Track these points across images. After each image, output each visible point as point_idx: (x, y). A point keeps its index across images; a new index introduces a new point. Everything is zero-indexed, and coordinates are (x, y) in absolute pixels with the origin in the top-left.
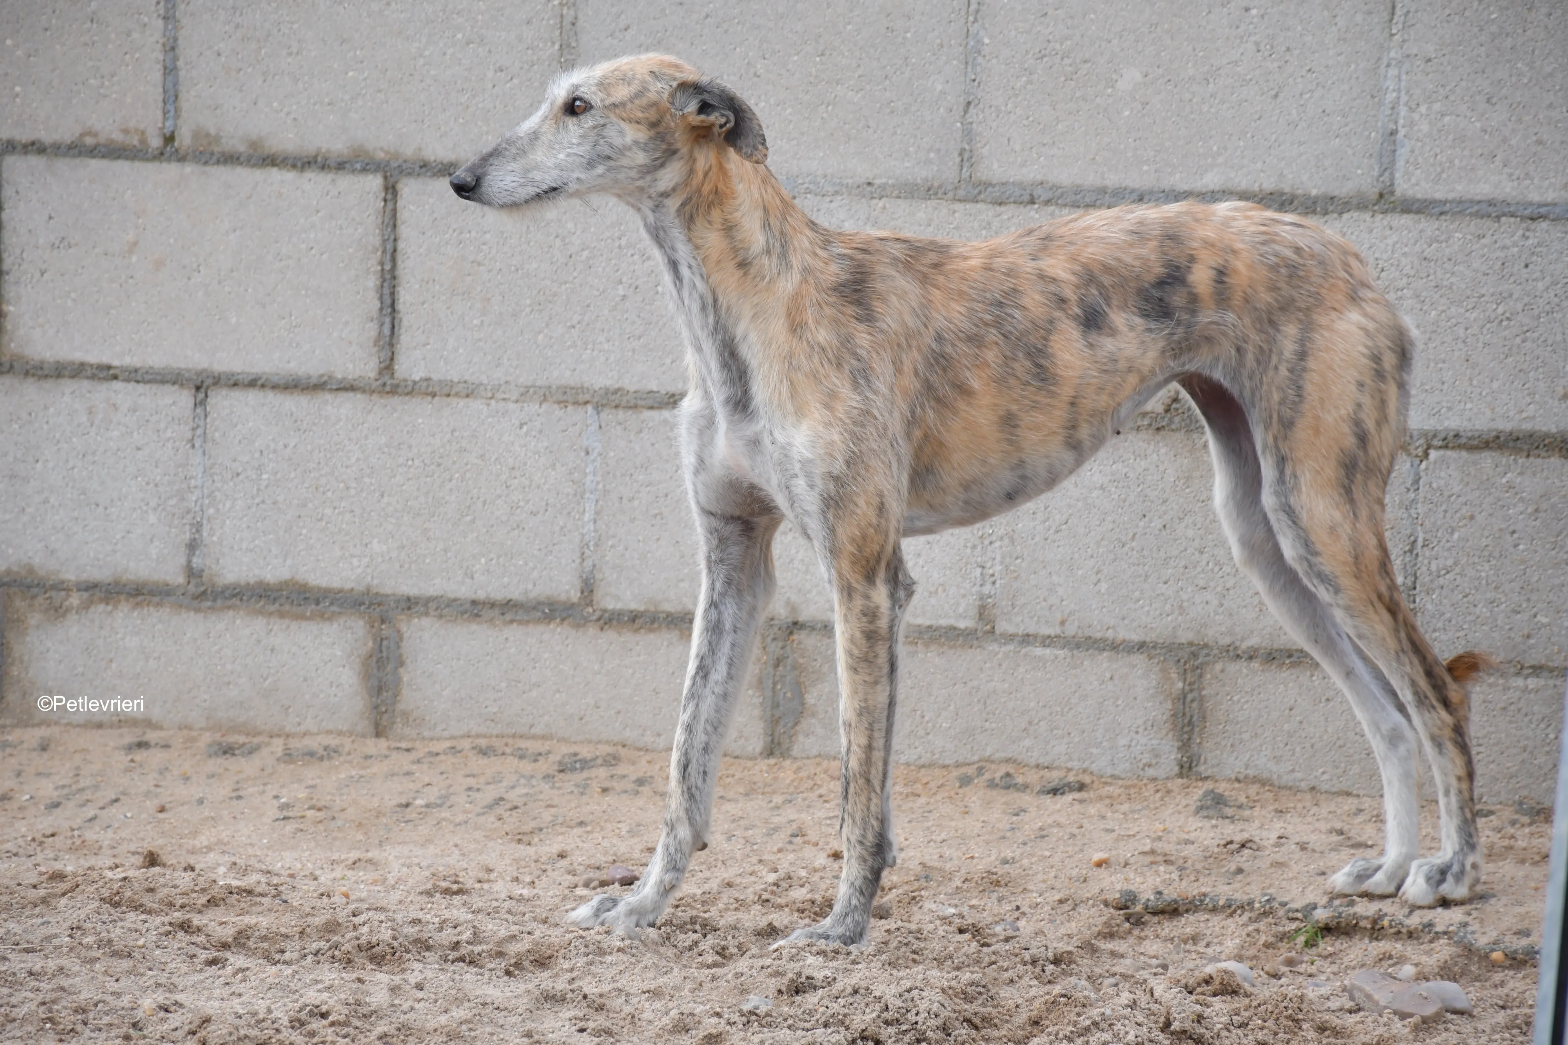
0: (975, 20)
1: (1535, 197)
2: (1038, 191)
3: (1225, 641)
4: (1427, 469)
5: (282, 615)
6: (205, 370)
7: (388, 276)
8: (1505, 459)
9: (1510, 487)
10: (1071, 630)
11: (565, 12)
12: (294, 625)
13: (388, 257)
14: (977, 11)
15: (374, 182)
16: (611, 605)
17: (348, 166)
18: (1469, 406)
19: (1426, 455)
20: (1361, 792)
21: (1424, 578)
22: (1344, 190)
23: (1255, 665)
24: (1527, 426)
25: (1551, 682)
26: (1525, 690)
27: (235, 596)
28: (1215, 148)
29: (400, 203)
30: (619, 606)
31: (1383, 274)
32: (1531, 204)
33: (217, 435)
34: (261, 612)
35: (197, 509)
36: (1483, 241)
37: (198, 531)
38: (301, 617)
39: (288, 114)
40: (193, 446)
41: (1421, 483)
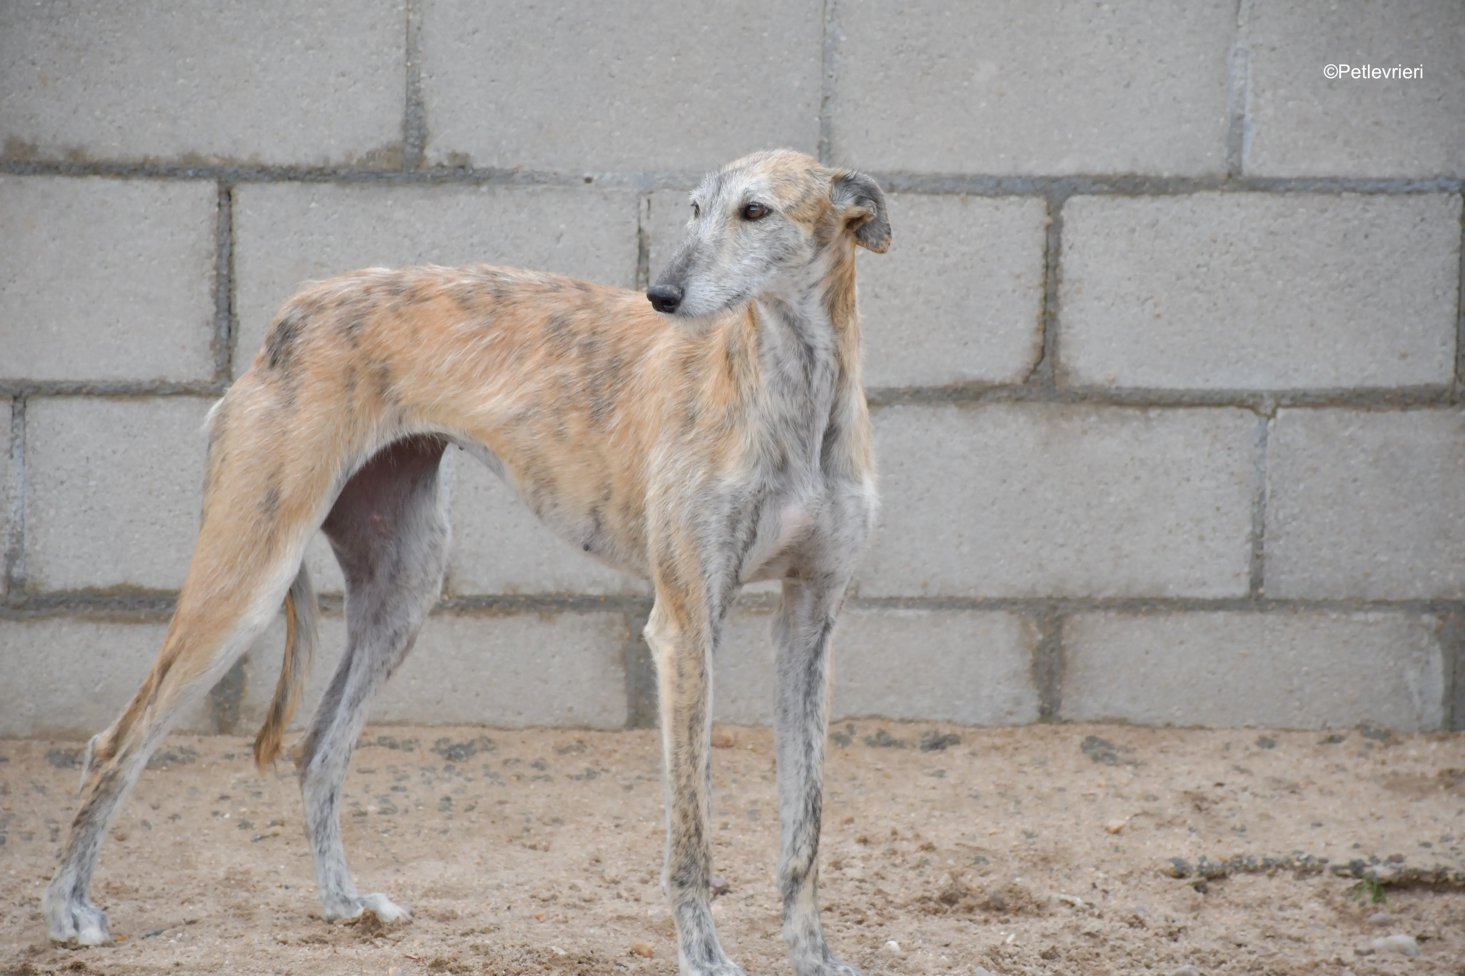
0: (832, 20)
1: (1374, 173)
2: (897, 181)
3: (1083, 593)
4: (1275, 426)
5: (113, 620)
6: (23, 380)
7: (224, 280)
8: (1348, 414)
9: (1352, 439)
10: (933, 592)
11: (411, 17)
12: (126, 629)
13: (224, 262)
14: (833, 11)
15: (208, 188)
16: (467, 591)
17: (179, 172)
18: (1314, 367)
19: (1274, 414)
20: (1214, 726)
21: (1272, 525)
22: (1194, 171)
23: (1112, 614)
24: (1370, 384)
25: (1390, 615)
26: (1366, 624)
27: (61, 603)
28: (1070, 136)
29: (235, 209)
30: (476, 592)
31: (1232, 249)
32: (1370, 180)
33: (38, 443)
34: (91, 619)
35: (17, 518)
36: (1327, 215)
37: (18, 541)
38: (137, 621)
39: (112, 122)
40: (12, 456)
41: (1269, 438)
